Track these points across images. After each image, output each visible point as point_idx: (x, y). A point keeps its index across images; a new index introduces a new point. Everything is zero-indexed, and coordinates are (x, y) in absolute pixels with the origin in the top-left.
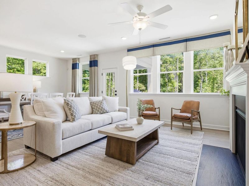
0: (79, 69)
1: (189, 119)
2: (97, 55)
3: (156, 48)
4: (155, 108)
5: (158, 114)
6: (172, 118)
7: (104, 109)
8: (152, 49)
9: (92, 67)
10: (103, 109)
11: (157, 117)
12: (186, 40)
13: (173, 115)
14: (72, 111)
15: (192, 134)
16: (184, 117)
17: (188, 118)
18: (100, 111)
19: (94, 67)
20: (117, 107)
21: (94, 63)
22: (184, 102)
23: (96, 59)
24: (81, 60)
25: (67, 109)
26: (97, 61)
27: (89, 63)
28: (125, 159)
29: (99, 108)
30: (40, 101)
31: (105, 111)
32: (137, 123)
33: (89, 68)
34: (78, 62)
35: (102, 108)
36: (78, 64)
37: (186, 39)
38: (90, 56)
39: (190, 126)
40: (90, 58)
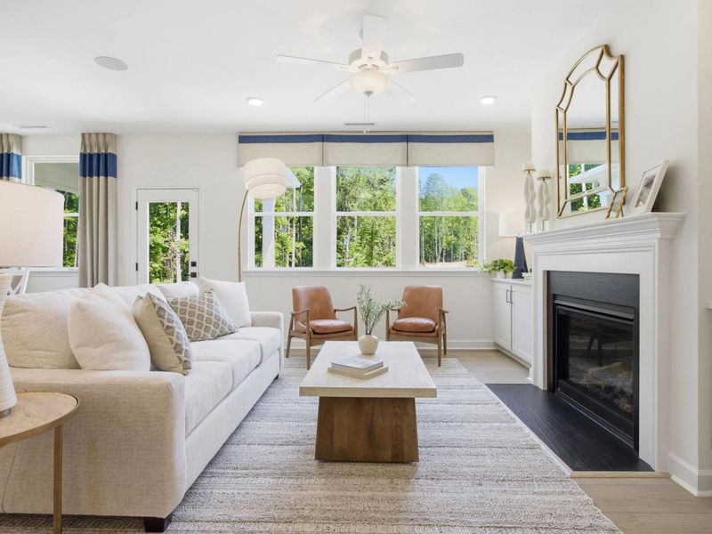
0: (20, 177)
1: (433, 331)
2: (116, 136)
3: (332, 147)
4: (335, 311)
5: (353, 325)
6: (389, 333)
7: (224, 323)
8: (317, 145)
9: (91, 176)
10: (220, 323)
11: (350, 335)
12: (407, 138)
13: (391, 324)
14: (175, 335)
15: (439, 365)
16: (422, 327)
17: (431, 330)
18: (212, 328)
19: (102, 178)
20: (248, 315)
21: (99, 163)
22: (406, 289)
23: (109, 151)
24: (30, 145)
25: (156, 330)
26: (114, 157)
27: (77, 159)
28: (388, 454)
29: (208, 321)
30: (25, 307)
31: (227, 330)
32: (360, 352)
33: (80, 179)
34: (15, 151)
35: (217, 318)
36: (19, 158)
37: (405, 134)
38: (83, 135)
39: (435, 347)
40: (84, 144)
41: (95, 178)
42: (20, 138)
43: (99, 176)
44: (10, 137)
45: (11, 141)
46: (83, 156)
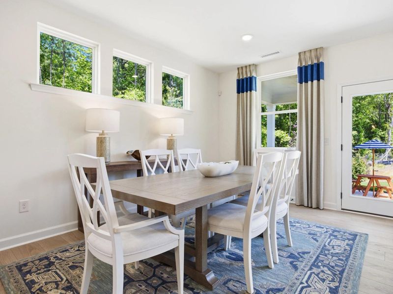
0: (256, 91)
9: (306, 82)
19: (315, 81)
21: (313, 72)
24: (261, 69)
26: (322, 63)
34: (254, 75)
36: (256, 78)
38: (300, 54)
40: (300, 60)
41: (310, 82)
42: (255, 66)
43: (312, 81)
44: (251, 67)
45: (251, 69)
46: (300, 69)
